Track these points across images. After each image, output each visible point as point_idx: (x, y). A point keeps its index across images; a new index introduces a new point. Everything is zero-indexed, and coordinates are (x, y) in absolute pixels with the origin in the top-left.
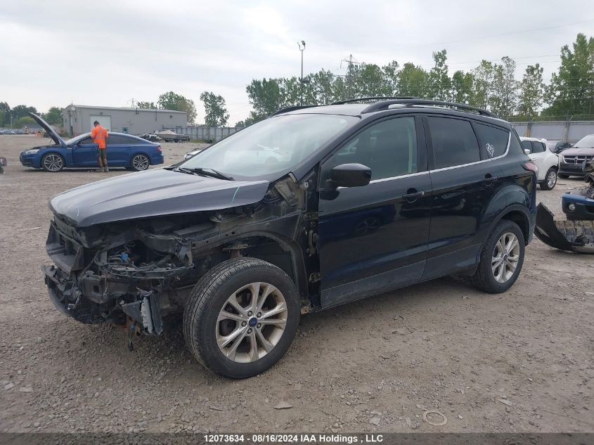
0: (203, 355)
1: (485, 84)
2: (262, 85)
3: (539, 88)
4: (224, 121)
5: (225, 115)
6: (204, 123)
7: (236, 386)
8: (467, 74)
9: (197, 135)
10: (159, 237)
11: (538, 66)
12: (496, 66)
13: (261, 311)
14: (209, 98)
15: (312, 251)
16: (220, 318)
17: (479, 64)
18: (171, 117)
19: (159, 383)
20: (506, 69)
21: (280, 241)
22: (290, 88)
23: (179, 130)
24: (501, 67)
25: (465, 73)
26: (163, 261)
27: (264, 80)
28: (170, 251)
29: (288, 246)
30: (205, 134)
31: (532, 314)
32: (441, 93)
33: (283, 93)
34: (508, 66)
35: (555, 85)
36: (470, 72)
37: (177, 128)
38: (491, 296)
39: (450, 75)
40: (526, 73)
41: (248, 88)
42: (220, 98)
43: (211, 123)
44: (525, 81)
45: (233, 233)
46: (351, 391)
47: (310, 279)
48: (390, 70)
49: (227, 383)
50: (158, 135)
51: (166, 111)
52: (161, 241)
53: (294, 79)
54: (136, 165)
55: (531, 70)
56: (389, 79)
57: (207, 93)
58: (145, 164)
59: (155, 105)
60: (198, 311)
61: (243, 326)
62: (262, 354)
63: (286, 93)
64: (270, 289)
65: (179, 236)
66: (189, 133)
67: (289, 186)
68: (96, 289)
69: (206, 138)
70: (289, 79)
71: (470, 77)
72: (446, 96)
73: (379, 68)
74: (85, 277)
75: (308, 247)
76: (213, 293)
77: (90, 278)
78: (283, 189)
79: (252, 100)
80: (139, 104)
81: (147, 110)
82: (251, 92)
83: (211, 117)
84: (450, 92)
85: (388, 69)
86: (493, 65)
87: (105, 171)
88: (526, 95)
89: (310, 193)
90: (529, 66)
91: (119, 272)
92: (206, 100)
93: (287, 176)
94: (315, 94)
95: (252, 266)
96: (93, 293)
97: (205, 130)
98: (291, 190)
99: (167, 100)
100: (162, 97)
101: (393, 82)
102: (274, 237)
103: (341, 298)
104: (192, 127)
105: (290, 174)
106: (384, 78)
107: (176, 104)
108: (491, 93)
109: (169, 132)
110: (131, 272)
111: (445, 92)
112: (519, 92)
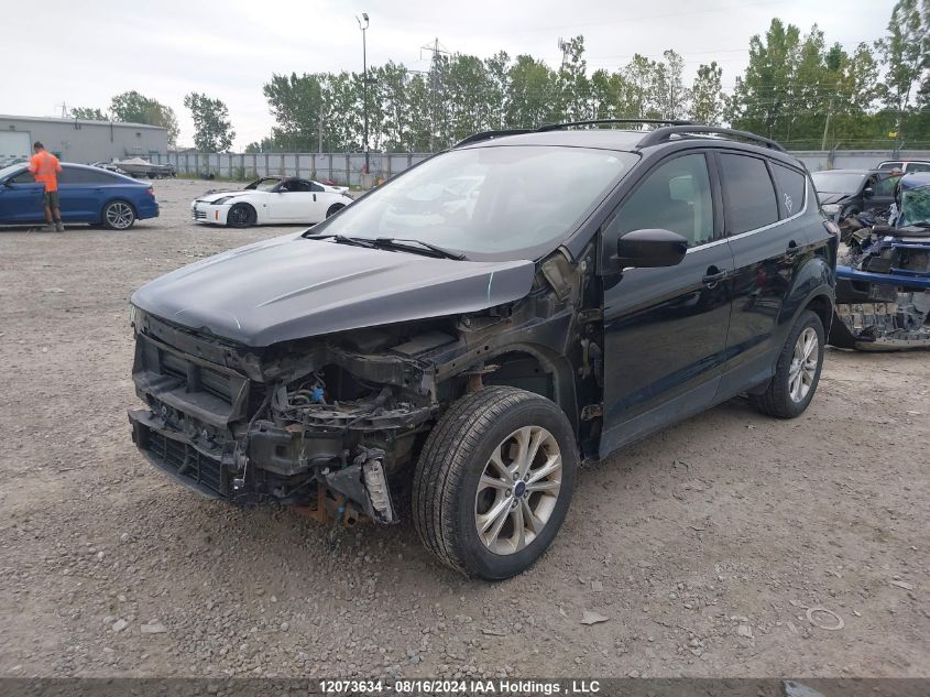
0: (457, 548)
1: (639, 91)
2: (290, 83)
3: (717, 99)
4: (227, 143)
5: (229, 132)
6: (193, 145)
7: (501, 592)
8: (614, 75)
9: (187, 167)
10: (373, 358)
11: (714, 65)
12: (654, 64)
13: (530, 472)
14: (199, 104)
15: (585, 371)
16: (481, 487)
17: (630, 60)
18: (139, 134)
19: (375, 598)
20: (671, 68)
21: (542, 357)
22: (337, 90)
23: (155, 158)
24: (661, 65)
25: (610, 75)
26: (381, 398)
27: (294, 75)
28: (393, 381)
29: (550, 365)
30: (200, 164)
31: (857, 449)
32: (576, 103)
33: (328, 98)
34: (673, 65)
35: (739, 95)
36: (617, 72)
37: (151, 154)
38: (785, 423)
39: (589, 76)
40: (697, 76)
41: (267, 89)
42: (219, 104)
43: (206, 148)
44: (696, 88)
45: (486, 348)
46: (681, 585)
47: (582, 415)
48: (496, 66)
49: (482, 588)
50: (118, 166)
51: (125, 124)
52: (380, 366)
53: (344, 76)
54: (112, 219)
55: (704, 72)
56: (496, 79)
57: (195, 96)
58: (128, 217)
59: (103, 114)
60: (451, 477)
61: (507, 496)
62: (530, 538)
63: (332, 98)
64: (543, 435)
65: (408, 356)
66: (173, 161)
67: (560, 269)
68: (281, 451)
69: (203, 170)
70: (337, 75)
71: (617, 79)
72: (583, 108)
73: (480, 62)
74: (256, 432)
75: (582, 364)
76: (473, 447)
77: (268, 433)
78: (552, 272)
79: (274, 108)
80: (75, 111)
81: (91, 122)
82: (272, 95)
83: (205, 134)
84: (589, 102)
85: (493, 64)
86: (650, 62)
87: (58, 231)
88: (698, 110)
89: (588, 278)
90: (701, 66)
91: (321, 421)
92: (195, 107)
93: (557, 252)
94: (379, 100)
95: (522, 401)
96: (274, 458)
97: (200, 158)
98: (563, 274)
99: (125, 105)
100: (117, 100)
101: (501, 84)
102: (534, 352)
103: (621, 441)
104: (177, 154)
105: (561, 249)
106: (490, 77)
107: (141, 113)
108: (649, 106)
109: (138, 161)
110: (344, 421)
111: (581, 103)
112: (689, 104)
